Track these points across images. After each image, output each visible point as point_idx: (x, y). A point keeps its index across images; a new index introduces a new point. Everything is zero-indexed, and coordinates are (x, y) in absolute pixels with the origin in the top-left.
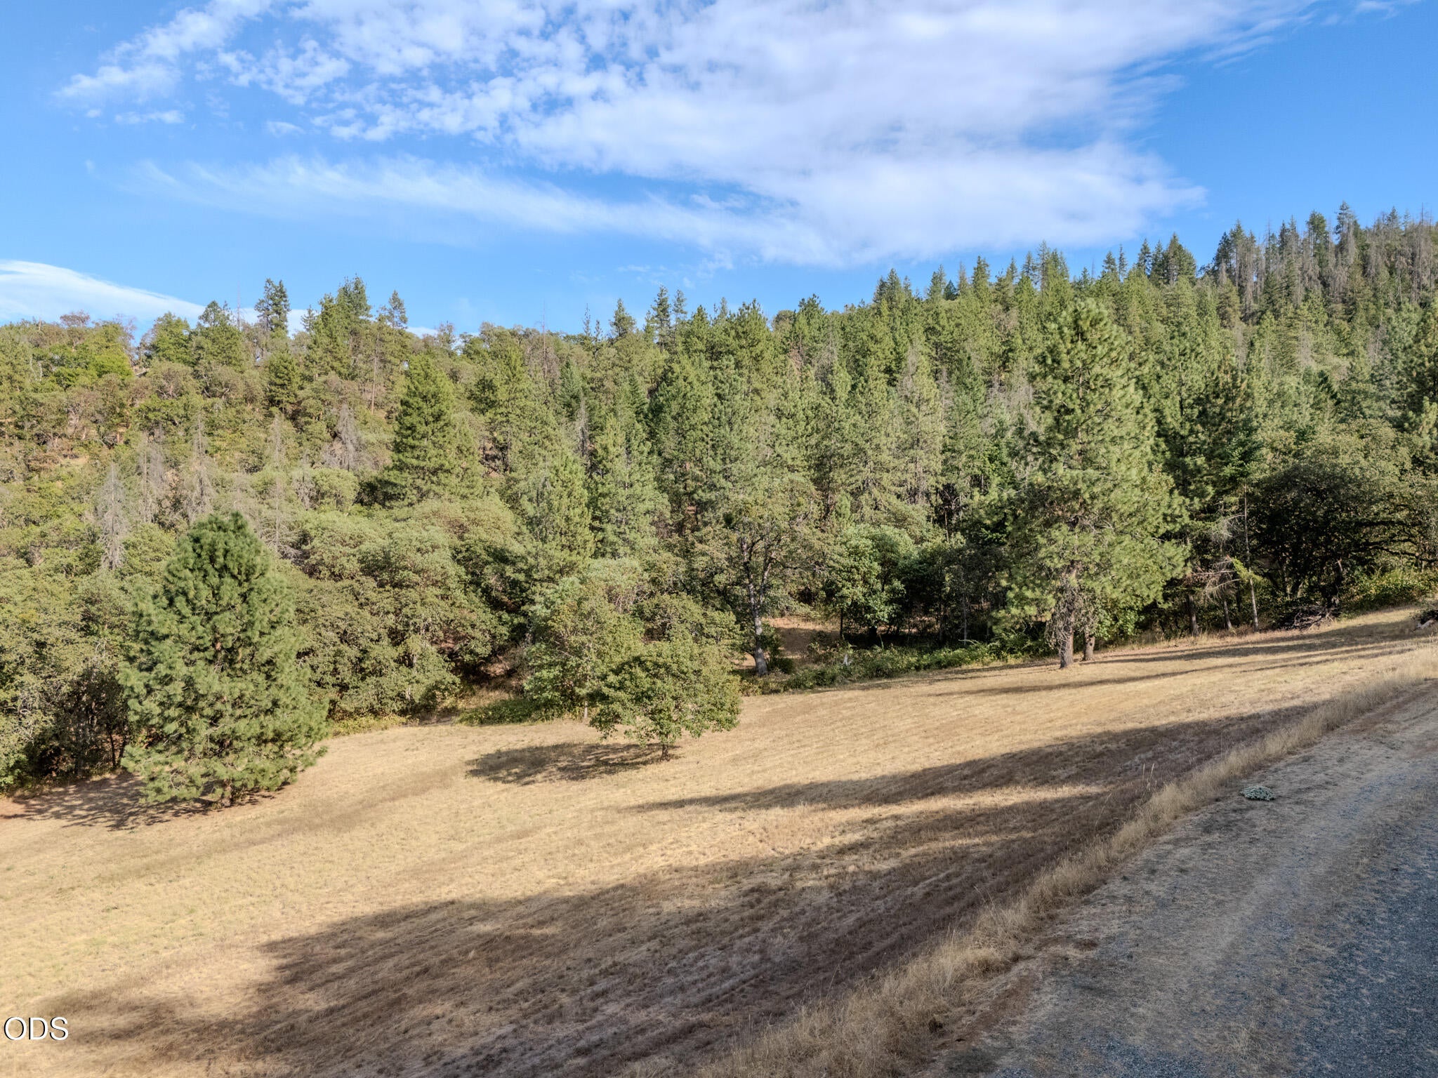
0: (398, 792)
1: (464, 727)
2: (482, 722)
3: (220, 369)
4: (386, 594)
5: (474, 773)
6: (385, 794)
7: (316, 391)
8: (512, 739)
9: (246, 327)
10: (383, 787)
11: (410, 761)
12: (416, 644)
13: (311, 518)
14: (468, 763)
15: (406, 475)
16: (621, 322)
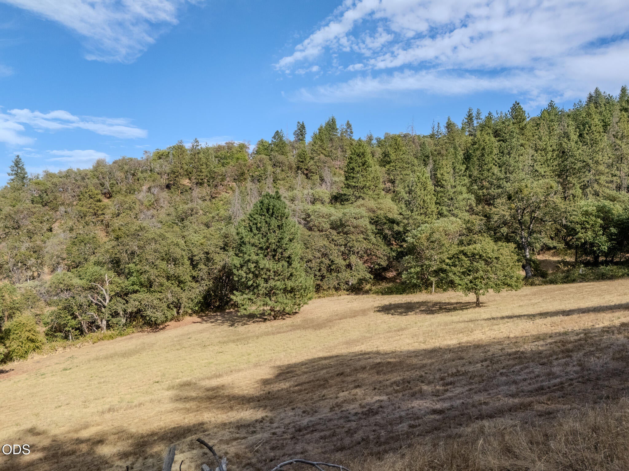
0: (343, 317)
1: (374, 295)
2: (383, 294)
3: (279, 156)
4: (341, 237)
5: (379, 311)
6: (337, 317)
7: (316, 162)
8: (397, 299)
9: (290, 142)
10: (337, 315)
11: (349, 306)
12: (354, 259)
13: (310, 208)
14: (375, 307)
15: (350, 189)
16: (449, 126)
